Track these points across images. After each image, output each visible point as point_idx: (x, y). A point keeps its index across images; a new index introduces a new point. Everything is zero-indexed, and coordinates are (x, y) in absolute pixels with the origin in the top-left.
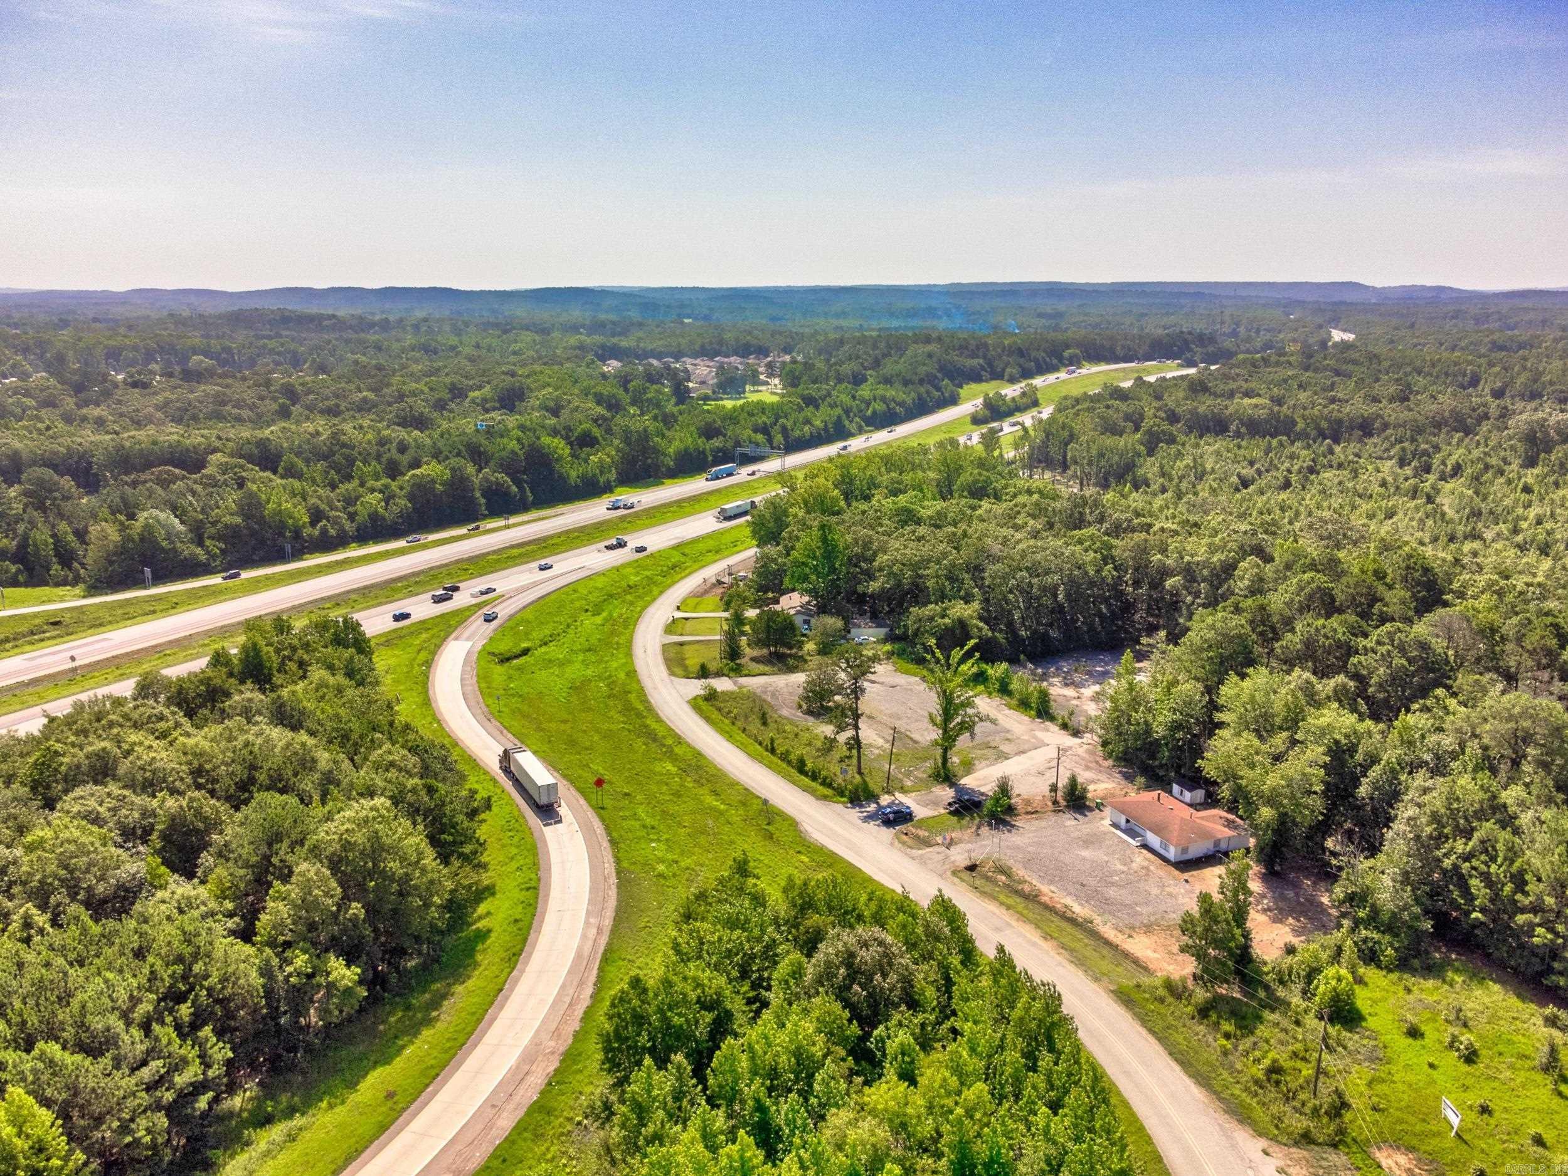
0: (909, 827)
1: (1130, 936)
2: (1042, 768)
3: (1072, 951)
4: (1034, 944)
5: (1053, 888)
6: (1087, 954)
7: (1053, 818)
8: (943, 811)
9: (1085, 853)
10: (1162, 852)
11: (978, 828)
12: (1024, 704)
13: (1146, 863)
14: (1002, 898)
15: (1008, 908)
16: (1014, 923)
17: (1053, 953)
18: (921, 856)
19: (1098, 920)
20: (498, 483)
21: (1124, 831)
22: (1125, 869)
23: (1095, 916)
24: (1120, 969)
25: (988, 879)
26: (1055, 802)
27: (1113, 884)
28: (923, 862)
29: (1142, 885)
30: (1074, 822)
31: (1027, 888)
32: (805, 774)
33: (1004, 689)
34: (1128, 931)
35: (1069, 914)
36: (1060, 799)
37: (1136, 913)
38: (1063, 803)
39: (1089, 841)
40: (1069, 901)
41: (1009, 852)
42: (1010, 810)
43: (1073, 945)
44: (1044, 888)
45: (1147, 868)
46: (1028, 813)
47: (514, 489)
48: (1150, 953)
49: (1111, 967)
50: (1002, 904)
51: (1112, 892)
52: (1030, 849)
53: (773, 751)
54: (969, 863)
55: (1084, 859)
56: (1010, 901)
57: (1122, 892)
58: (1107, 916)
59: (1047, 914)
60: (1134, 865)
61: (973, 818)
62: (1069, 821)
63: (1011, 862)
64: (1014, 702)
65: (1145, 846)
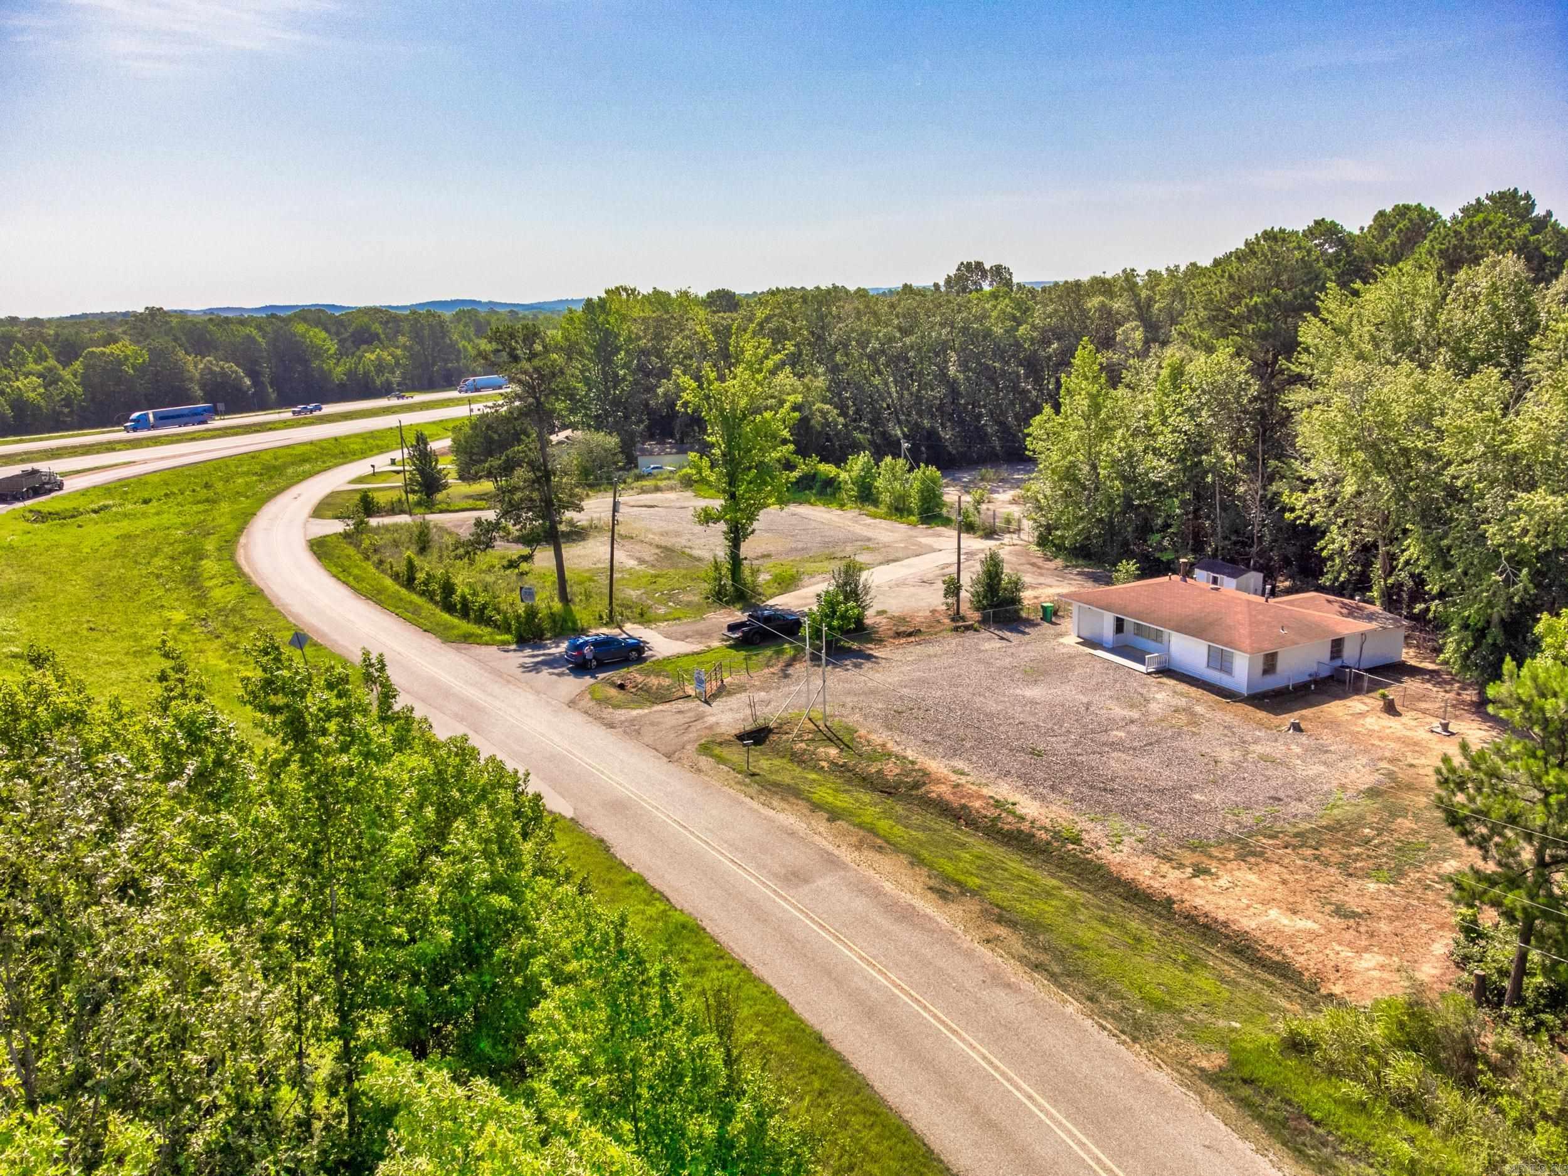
0: (633, 674)
1: (1200, 871)
2: (930, 576)
3: (1031, 928)
4: (906, 915)
5: (960, 764)
6: (1085, 935)
7: (953, 642)
8: (716, 644)
9: (1033, 692)
10: (1215, 676)
11: (789, 664)
12: (899, 510)
13: (1183, 702)
14: (824, 794)
15: (834, 815)
16: (846, 855)
17: (970, 941)
18: (632, 721)
19: (1094, 833)
20: (223, 374)
21: (1113, 650)
22: (1135, 714)
23: (1083, 823)
24: (1204, 981)
25: (797, 758)
26: (957, 617)
27: (1114, 745)
28: (633, 730)
29: (1187, 743)
30: (998, 644)
31: (891, 770)
32: (449, 608)
33: (866, 495)
34: (1188, 857)
35: (1008, 823)
36: (966, 608)
37: (1197, 809)
38: (973, 616)
39: (1036, 673)
40: (1004, 790)
41: (849, 700)
42: (860, 630)
43: (1027, 908)
44: (936, 766)
45: (1188, 711)
46: (898, 635)
47: (248, 382)
48: (1276, 916)
49: (1171, 974)
50: (816, 807)
51: (1116, 764)
52: (905, 691)
53: (409, 582)
54: (749, 726)
55: (1033, 702)
56: (843, 801)
57: (1143, 762)
58: (1116, 823)
59: (948, 828)
60: (1153, 706)
61: (780, 652)
62: (989, 643)
63: (854, 719)
64: (883, 509)
65: (1167, 671)
